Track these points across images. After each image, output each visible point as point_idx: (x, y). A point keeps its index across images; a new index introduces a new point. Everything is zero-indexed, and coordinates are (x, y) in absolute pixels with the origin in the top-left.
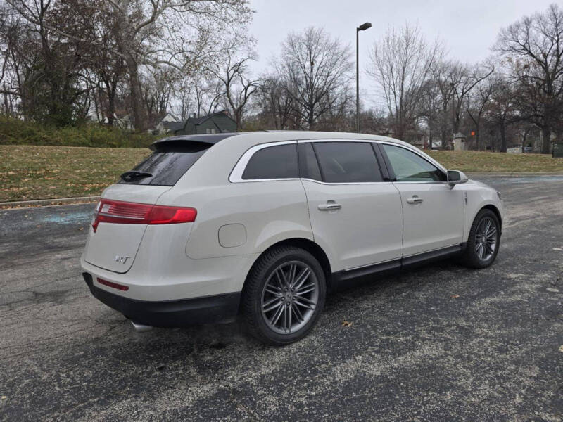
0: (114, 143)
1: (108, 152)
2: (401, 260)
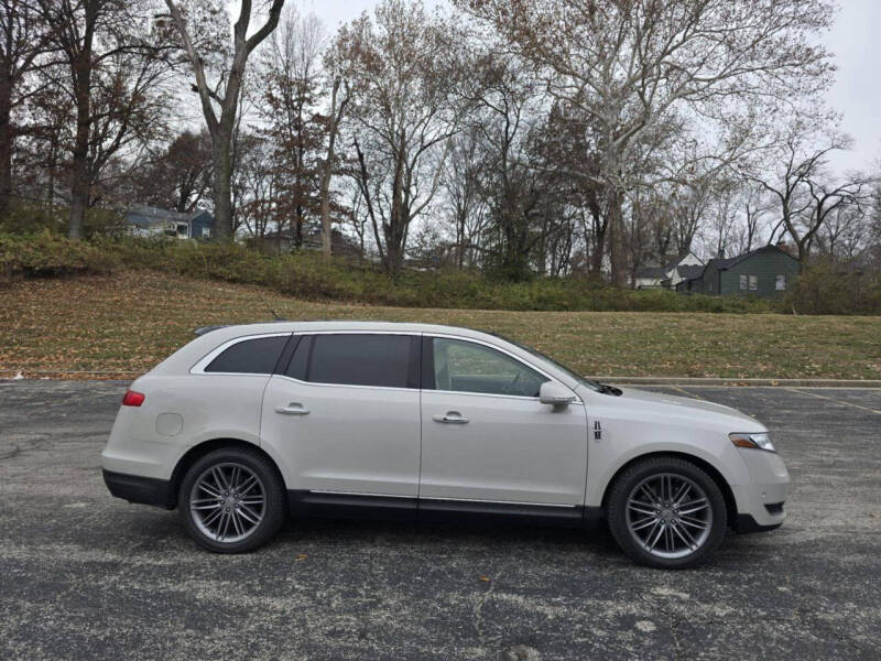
0: (566, 303)
1: (520, 317)
2: (417, 501)
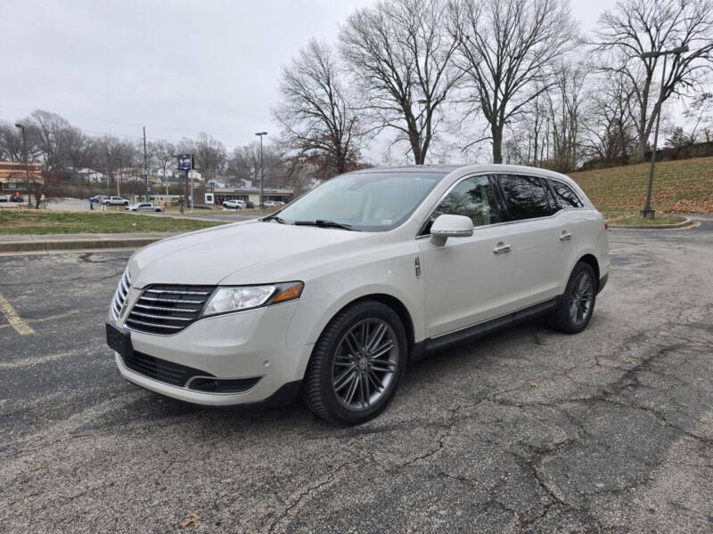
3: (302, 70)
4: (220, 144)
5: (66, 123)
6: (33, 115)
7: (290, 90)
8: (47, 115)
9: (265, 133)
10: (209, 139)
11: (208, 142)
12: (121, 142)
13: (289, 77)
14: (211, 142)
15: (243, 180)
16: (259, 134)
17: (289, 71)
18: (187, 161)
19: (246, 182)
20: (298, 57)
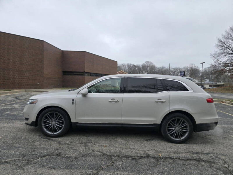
3: (226, 38)
4: (198, 67)
5: (153, 64)
6: (145, 62)
7: (220, 46)
8: (148, 62)
9: (204, 63)
10: (194, 65)
11: (193, 67)
12: (166, 68)
13: (220, 41)
14: (194, 66)
15: (206, 79)
16: (202, 63)
17: (220, 39)
18: (183, 73)
19: (207, 80)
20: (224, 33)
